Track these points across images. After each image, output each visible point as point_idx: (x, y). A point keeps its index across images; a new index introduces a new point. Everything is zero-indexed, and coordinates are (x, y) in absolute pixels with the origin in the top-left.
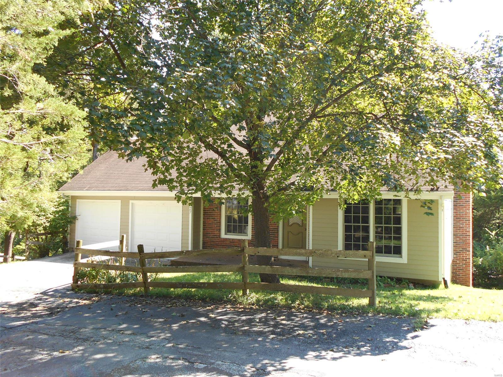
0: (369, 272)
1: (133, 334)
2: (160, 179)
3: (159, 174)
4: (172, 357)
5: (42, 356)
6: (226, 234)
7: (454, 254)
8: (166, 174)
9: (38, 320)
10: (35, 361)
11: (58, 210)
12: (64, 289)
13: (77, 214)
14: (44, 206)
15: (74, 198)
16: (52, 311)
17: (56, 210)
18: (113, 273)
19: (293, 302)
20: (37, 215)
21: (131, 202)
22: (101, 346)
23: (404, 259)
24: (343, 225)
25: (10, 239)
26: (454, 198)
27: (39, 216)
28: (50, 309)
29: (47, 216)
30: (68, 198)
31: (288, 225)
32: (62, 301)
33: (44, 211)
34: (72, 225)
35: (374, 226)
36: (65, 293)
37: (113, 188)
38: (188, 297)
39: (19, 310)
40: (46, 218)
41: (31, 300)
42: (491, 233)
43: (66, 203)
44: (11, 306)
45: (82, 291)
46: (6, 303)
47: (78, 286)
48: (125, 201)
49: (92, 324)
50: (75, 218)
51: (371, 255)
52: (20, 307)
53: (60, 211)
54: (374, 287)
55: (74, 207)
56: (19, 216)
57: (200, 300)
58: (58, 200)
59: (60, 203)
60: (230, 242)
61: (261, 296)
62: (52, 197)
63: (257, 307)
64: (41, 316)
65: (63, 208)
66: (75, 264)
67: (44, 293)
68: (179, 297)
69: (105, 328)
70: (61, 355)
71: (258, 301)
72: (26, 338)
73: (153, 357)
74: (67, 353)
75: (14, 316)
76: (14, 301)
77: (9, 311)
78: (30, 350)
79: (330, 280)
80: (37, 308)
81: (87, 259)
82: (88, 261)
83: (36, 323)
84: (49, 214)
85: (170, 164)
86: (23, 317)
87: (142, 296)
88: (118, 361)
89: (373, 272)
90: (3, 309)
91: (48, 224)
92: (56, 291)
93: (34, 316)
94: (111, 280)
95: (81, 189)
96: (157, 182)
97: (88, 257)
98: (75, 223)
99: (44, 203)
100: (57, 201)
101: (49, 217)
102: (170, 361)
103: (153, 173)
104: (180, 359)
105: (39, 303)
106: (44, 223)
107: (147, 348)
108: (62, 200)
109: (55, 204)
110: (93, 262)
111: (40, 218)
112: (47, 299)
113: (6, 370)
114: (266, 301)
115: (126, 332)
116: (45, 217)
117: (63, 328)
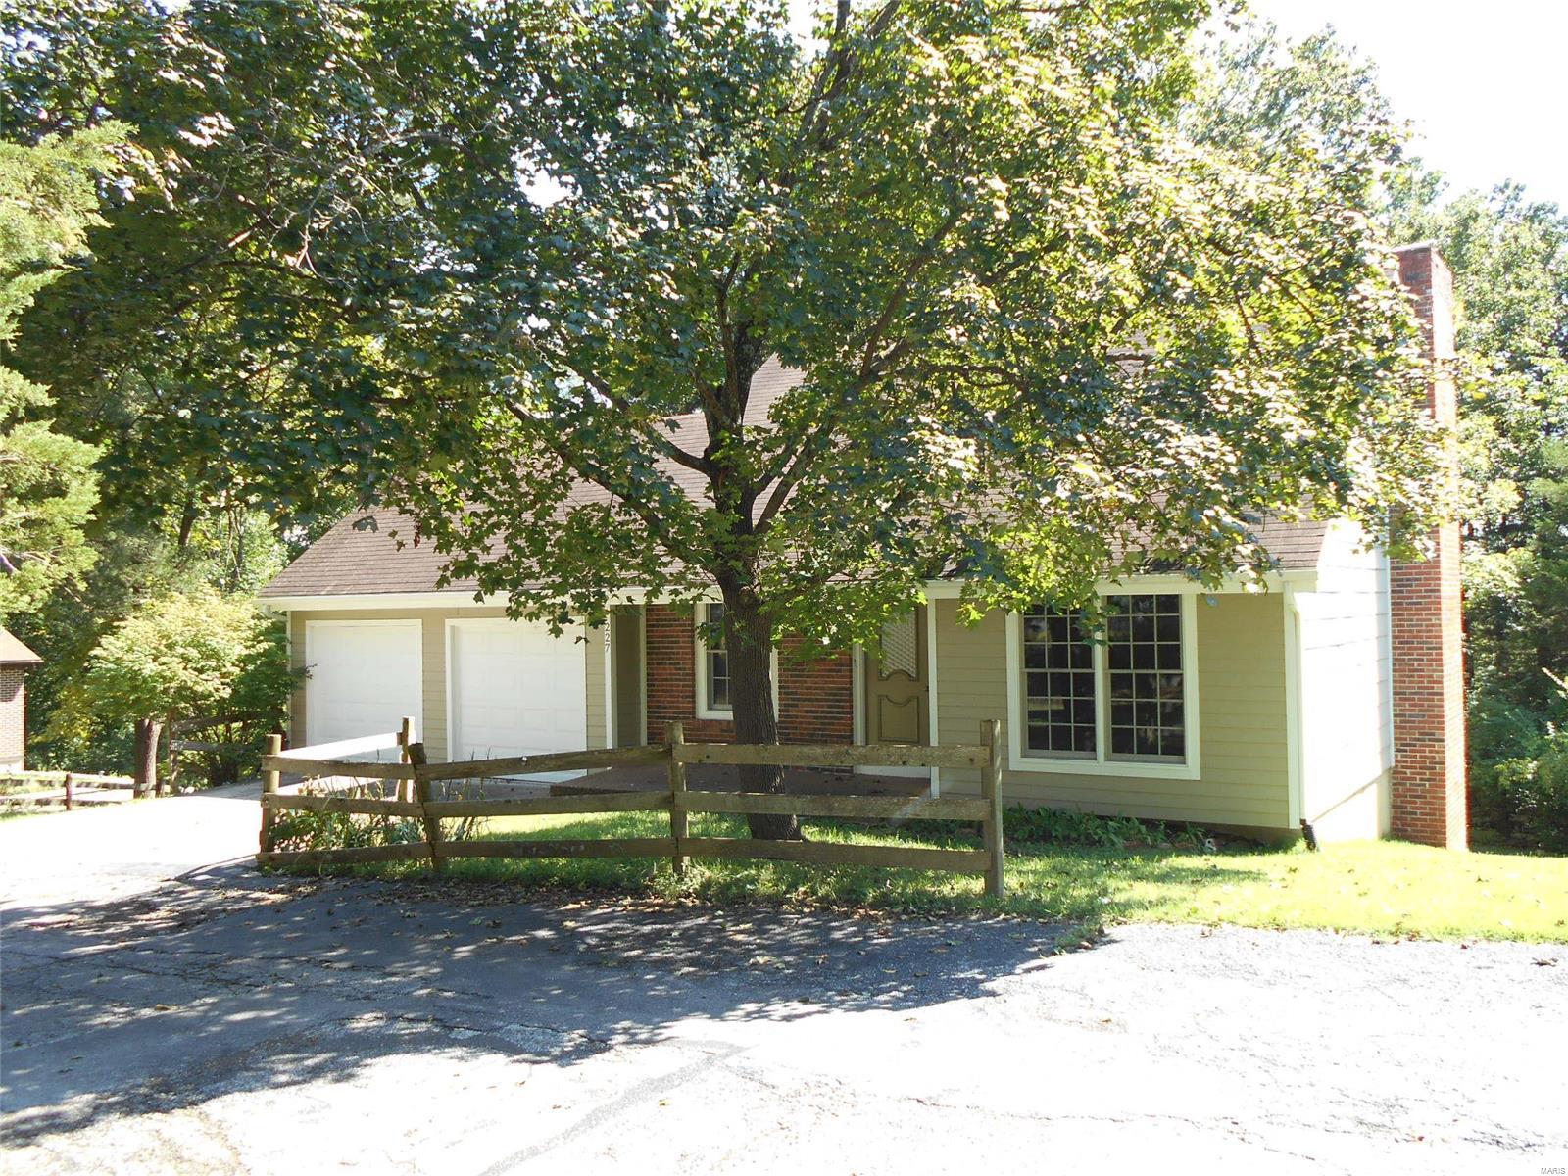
0: (982, 803)
1: (352, 968)
2: (456, 562)
3: (455, 551)
4: (410, 1016)
5: (113, 1017)
6: (710, 707)
7: (1398, 750)
8: (475, 550)
9: (142, 940)
10: (92, 1026)
11: (253, 651)
12: (237, 866)
13: (308, 663)
14: (214, 644)
15: (300, 617)
16: (184, 921)
17: (247, 652)
18: (361, 820)
19: (792, 886)
20: (195, 670)
21: (449, 623)
22: (261, 995)
23: (1191, 768)
24: (1021, 673)
25: (149, 738)
26: (1392, 580)
27: (201, 671)
28: (185, 915)
29: (224, 670)
30: (282, 619)
31: (881, 678)
32: (220, 896)
33: (214, 654)
34: (298, 692)
35: (1105, 675)
36: (237, 877)
37: (398, 588)
38: (534, 882)
39: (108, 918)
40: (223, 676)
41: (145, 894)
42: (1559, 682)
43: (277, 631)
44: (91, 910)
45: (281, 871)
46: (80, 905)
47: (272, 859)
48: (433, 621)
49: (264, 948)
50: (302, 673)
51: (988, 757)
52: (115, 911)
53: (259, 654)
54: (995, 843)
55: (299, 642)
56: (146, 672)
57: (565, 887)
58: (252, 623)
59: (260, 634)
60: (723, 731)
61: (717, 874)
62: (237, 616)
63: (697, 901)
64: (154, 933)
65: (265, 645)
66: (264, 800)
67: (185, 879)
68: (516, 879)
69: (290, 958)
70: (157, 1014)
71: (707, 885)
72: (94, 981)
73: (366, 1017)
74: (173, 1010)
75: (89, 933)
76: (102, 899)
77: (82, 921)
78: (90, 1006)
79: (974, 831)
80: (153, 915)
81: (300, 786)
82: (301, 791)
83: (133, 948)
84: (229, 665)
85: (483, 522)
86: (108, 936)
87: (424, 880)
88: (279, 1026)
89: (992, 804)
90: (69, 917)
91: (226, 693)
92: (216, 872)
93: (138, 932)
94: (352, 837)
95: (314, 591)
96: (448, 574)
97: (302, 781)
98: (303, 689)
99: (214, 635)
100: (250, 628)
101: (230, 674)
102: (403, 1025)
103: (439, 548)
104: (426, 1021)
105: (162, 903)
106: (217, 690)
107: (367, 997)
108: (265, 624)
109: (244, 635)
110: (310, 792)
111: (204, 676)
112: (184, 892)
113: (17, 1044)
114: (726, 887)
115: (336, 965)
116: (217, 674)
117: (192, 958)
